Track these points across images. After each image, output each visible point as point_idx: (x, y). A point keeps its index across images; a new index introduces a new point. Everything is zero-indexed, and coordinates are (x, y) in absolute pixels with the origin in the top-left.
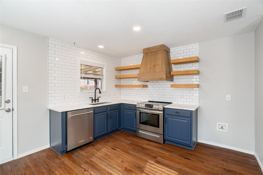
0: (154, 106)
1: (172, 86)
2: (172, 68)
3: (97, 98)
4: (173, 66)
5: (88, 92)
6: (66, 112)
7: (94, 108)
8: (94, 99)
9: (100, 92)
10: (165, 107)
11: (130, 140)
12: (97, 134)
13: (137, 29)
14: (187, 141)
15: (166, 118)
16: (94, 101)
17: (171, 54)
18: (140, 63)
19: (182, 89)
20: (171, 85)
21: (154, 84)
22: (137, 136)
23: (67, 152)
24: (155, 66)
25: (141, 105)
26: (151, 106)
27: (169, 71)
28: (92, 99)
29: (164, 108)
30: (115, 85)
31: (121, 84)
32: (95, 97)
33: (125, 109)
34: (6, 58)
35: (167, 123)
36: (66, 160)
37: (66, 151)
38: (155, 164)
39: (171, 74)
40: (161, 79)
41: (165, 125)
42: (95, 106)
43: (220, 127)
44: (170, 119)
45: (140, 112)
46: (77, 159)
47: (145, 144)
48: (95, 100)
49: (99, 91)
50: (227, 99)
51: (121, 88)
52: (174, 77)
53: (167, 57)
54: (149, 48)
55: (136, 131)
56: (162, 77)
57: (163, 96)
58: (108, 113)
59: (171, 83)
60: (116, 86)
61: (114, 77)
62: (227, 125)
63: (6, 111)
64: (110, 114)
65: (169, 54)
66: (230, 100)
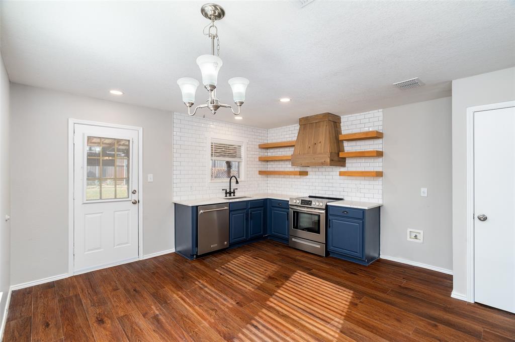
0: (313, 203)
1: (341, 174)
2: (344, 147)
3: (232, 191)
4: (345, 144)
5: (220, 181)
6: (197, 206)
7: (230, 203)
8: (228, 191)
9: (237, 182)
10: (328, 204)
11: (278, 251)
12: (234, 239)
13: (285, 100)
14: (358, 252)
15: (330, 220)
16: (228, 195)
17: (342, 124)
18: (295, 139)
19: (358, 178)
20: (340, 172)
21: (317, 170)
22: (290, 247)
23: (198, 257)
24: (315, 144)
25: (295, 201)
26: (309, 203)
27: (337, 152)
28: (226, 191)
29: (327, 206)
30: (259, 171)
31: (269, 170)
32: (230, 189)
33: (273, 207)
34: (133, 142)
35: (331, 228)
36: (198, 265)
37: (197, 255)
38: (308, 275)
39: (340, 157)
40: (323, 164)
41: (330, 230)
42: (231, 201)
43: (413, 235)
44: (334, 221)
45: (294, 212)
46: (210, 265)
47: (298, 256)
48: (230, 193)
49: (235, 180)
51: (269, 176)
52: (347, 161)
53: (335, 130)
54: (308, 117)
55: (288, 239)
57: (331, 189)
58: (247, 211)
59: (343, 169)
60: (261, 173)
61: (258, 160)
62: (422, 232)
63: (133, 203)
64: (251, 213)
65: (338, 126)
66: (426, 195)
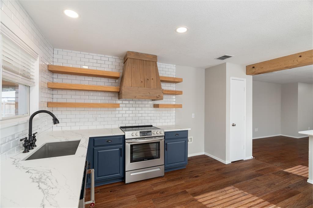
50: (193, 117)
56: (159, 96)
